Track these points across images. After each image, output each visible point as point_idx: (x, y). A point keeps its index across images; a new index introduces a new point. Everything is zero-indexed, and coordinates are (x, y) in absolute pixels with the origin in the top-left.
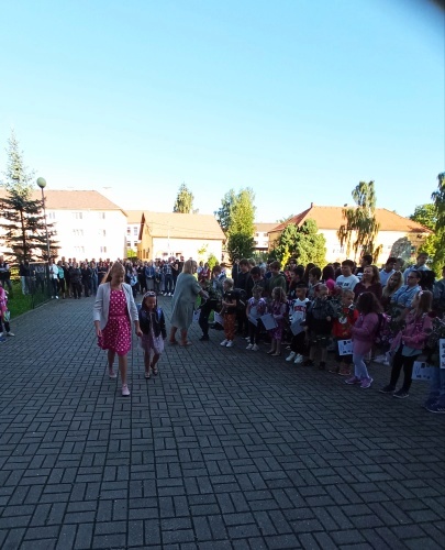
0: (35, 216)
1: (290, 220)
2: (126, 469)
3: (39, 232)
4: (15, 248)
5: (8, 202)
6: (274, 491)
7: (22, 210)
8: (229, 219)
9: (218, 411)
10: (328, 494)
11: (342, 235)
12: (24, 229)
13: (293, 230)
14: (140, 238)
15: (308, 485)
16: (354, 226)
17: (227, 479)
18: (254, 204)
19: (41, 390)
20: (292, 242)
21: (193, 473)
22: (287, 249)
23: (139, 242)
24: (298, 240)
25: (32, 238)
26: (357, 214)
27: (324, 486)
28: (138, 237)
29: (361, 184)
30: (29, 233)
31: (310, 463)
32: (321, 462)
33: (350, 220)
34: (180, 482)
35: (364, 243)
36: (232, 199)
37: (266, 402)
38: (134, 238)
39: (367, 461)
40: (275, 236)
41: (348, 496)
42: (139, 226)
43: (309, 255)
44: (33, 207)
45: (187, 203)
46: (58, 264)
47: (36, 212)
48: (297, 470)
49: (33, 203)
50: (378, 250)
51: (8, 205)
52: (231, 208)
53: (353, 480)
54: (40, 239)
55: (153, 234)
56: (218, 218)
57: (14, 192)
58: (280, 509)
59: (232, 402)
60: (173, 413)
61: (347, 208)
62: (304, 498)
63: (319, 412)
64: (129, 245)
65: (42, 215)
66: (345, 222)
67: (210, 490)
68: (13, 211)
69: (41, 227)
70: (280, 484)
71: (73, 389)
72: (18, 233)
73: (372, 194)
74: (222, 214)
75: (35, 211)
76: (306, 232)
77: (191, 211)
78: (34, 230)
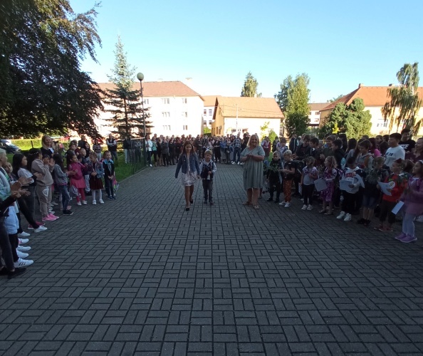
0: (135, 102)
1: (340, 99)
2: (210, 302)
3: (138, 115)
4: (120, 127)
5: (115, 92)
6: (331, 327)
7: (125, 99)
8: (287, 101)
9: (282, 259)
10: (378, 333)
11: (386, 111)
12: (126, 113)
13: (342, 108)
14: (214, 118)
15: (360, 324)
16: (397, 103)
17: (290, 314)
18: (308, 87)
19: (142, 237)
20: (340, 119)
21: (263, 308)
22: (336, 125)
23: (213, 121)
24: (346, 117)
25: (132, 119)
26: (401, 93)
27: (375, 326)
28: (212, 117)
29: (406, 66)
30: (130, 116)
31: (362, 306)
32: (372, 306)
33: (394, 98)
34: (252, 315)
35: (406, 117)
36: (289, 84)
37: (321, 253)
38: (209, 118)
39: (413, 306)
40: (326, 114)
41: (397, 335)
42: (213, 108)
43: (356, 130)
44: (133, 96)
45: (252, 89)
46: (152, 140)
47: (136, 100)
48: (350, 311)
49: (133, 93)
50: (419, 123)
51: (115, 95)
52: (288, 91)
53: (400, 322)
54: (138, 120)
55: (224, 114)
56: (277, 100)
57: (120, 85)
58: (337, 342)
59: (292, 251)
60: (245, 259)
61: (392, 88)
62: (358, 334)
63: (367, 263)
64: (205, 123)
65: (140, 102)
66: (390, 99)
67: (277, 322)
68: (119, 99)
69: (139, 111)
70: (336, 321)
71: (166, 237)
72: (122, 116)
73: (416, 74)
74: (280, 97)
75: (134, 99)
76: (354, 110)
77: (255, 95)
78: (133, 113)
